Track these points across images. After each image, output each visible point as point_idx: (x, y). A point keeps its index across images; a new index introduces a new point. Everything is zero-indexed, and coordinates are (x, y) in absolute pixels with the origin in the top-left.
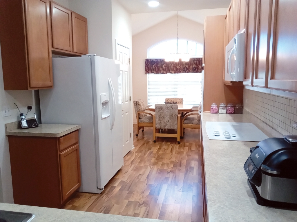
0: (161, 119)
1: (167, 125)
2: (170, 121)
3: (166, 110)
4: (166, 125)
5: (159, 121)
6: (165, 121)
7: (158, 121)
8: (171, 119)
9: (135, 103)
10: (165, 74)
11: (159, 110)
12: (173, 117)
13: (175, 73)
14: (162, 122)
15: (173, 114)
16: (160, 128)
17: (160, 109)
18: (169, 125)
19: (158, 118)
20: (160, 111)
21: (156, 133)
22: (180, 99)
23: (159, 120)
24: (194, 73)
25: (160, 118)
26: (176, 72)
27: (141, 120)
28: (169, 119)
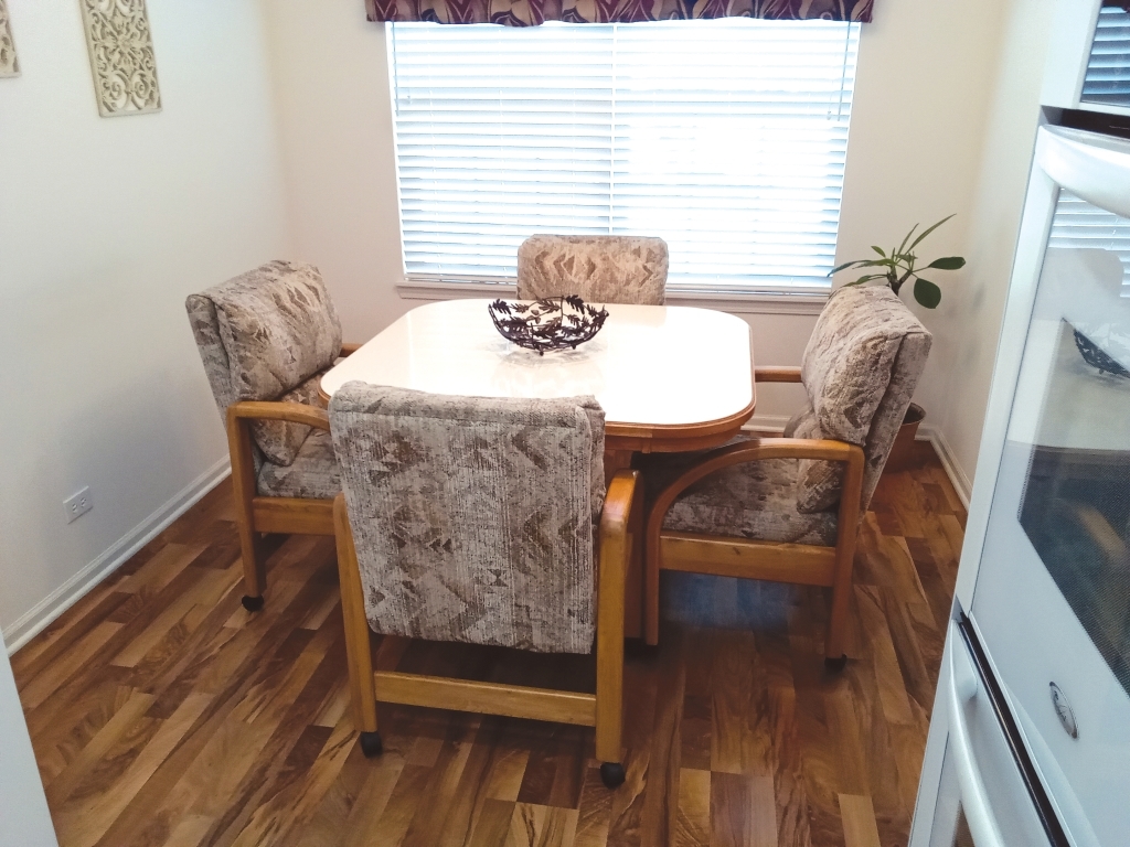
0: (415, 556)
1: (490, 617)
2: (514, 579)
3: (466, 476)
4: (476, 608)
5: (398, 575)
6: (465, 580)
7: (384, 574)
8: (529, 563)
9: (203, 316)
10: (522, 24)
11: (378, 467)
12: (546, 548)
13: (604, 20)
14: (428, 581)
15: (541, 518)
16: (415, 630)
17: (389, 458)
18: (506, 613)
19: (381, 540)
20: (398, 482)
21: (375, 667)
22: (637, 252)
23: (390, 567)
24: (762, 22)
25: (401, 544)
26: (611, 8)
27: (280, 473)
28: (501, 562)
